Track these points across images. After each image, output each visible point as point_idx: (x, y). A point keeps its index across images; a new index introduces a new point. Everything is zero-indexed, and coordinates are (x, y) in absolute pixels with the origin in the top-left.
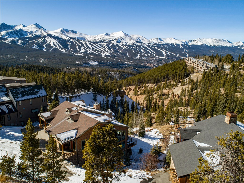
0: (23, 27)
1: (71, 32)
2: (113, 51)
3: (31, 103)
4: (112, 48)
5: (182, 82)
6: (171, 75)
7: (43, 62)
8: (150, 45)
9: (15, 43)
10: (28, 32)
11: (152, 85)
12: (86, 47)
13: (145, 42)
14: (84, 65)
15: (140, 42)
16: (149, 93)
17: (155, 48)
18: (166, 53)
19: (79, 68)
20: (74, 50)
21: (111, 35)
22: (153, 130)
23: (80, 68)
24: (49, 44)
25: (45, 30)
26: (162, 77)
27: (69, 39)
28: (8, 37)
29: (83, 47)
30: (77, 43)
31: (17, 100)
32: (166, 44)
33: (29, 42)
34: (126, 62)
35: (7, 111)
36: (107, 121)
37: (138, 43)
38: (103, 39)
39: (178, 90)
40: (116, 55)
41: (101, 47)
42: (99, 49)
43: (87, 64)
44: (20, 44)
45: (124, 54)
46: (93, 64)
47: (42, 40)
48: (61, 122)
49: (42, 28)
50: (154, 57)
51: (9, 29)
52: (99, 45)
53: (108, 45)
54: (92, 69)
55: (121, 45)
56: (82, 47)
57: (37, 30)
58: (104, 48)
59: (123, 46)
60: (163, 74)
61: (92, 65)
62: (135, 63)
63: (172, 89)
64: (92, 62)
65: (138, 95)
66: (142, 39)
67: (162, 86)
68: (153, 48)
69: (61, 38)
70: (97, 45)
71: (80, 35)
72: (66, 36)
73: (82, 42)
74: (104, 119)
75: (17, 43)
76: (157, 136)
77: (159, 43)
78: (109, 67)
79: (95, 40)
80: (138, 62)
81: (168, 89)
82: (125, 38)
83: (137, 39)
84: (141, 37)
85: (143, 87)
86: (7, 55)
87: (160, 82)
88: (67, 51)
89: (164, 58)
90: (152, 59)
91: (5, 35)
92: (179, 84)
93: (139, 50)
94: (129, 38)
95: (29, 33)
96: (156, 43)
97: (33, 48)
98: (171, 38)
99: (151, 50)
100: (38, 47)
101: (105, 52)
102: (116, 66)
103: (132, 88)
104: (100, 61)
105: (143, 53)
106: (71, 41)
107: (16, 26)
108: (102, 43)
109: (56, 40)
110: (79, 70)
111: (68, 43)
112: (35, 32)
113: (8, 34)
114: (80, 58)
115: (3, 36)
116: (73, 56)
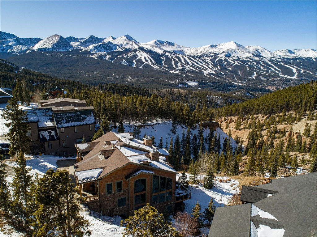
0: (113, 40)
1: (167, 44)
2: (219, 68)
3: (76, 130)
4: (218, 64)
5: (310, 115)
6: (294, 104)
7: (131, 80)
8: (273, 60)
9: (103, 58)
10: (117, 45)
11: (263, 117)
12: (184, 63)
13: (267, 55)
14: (180, 86)
15: (259, 55)
16: (256, 127)
17: (281, 63)
18: (298, 71)
19: (171, 90)
20: (169, 66)
21: (218, 47)
22: (229, 182)
23: (173, 90)
24: (141, 59)
25: (136, 42)
26: (279, 106)
27: (163, 52)
28: (96, 52)
29: (180, 63)
30: (173, 57)
31: (59, 126)
32: (299, 58)
33: (118, 57)
34: (236, 83)
35: (48, 138)
36: (143, 162)
37: (256, 57)
38: (207, 52)
39: (301, 127)
40: (223, 73)
41: (203, 62)
42: (201, 65)
43: (184, 84)
44: (108, 59)
45: (234, 71)
46: (191, 85)
47: (132, 55)
48: (92, 157)
49: (133, 40)
50: (278, 76)
51: (98, 42)
52: (201, 59)
53: (213, 61)
54: (187, 91)
55: (231, 60)
56: (179, 63)
57: (128, 42)
58: (208, 64)
59: (234, 61)
60: (280, 102)
61: (190, 86)
62: (249, 85)
63: (292, 124)
64: (190, 82)
65: (240, 130)
66: (262, 52)
67: (277, 119)
68: (279, 63)
69: (155, 52)
70: (199, 60)
71: (178, 47)
72: (161, 49)
73: (179, 56)
74: (140, 159)
75: (105, 58)
76: (232, 190)
77: (288, 57)
78: (212, 89)
79: (197, 54)
80: (254, 83)
81: (286, 123)
82: (238, 50)
83: (255, 52)
84: (260, 48)
85: (249, 119)
86: (94, 72)
87: (275, 112)
88: (160, 67)
89: (294, 79)
90: (275, 79)
91: (93, 49)
92: (305, 117)
93: (257, 67)
94: (243, 50)
95: (118, 46)
96: (284, 57)
97: (122, 64)
98: (308, 49)
99: (274, 66)
100: (127, 62)
101: (209, 69)
102: (222, 88)
103: (234, 120)
104: (201, 81)
105: (263, 70)
106: (165, 55)
107: (106, 38)
108: (206, 57)
109: (148, 54)
110: (171, 91)
111: (162, 58)
112: (125, 45)
113: (96, 48)
114: (175, 76)
115: (91, 50)
116: (167, 74)
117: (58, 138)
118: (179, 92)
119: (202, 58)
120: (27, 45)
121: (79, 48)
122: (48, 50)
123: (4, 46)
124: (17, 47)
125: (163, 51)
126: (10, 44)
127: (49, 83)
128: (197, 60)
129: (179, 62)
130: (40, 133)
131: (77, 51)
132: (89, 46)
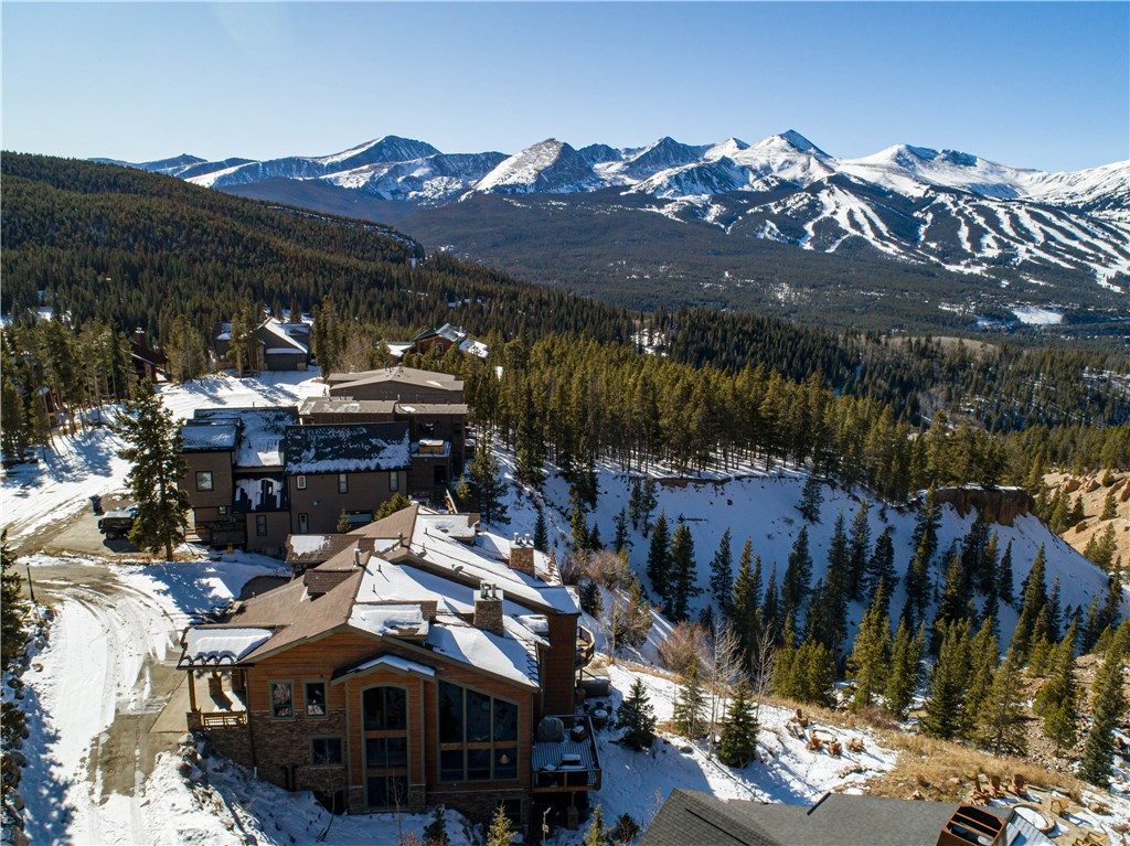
0: (737, 150)
1: (944, 160)
3: (343, 487)
7: (788, 297)
9: (696, 215)
10: (750, 168)
12: (1012, 234)
14: (983, 323)
20: (945, 247)
24: (834, 220)
25: (822, 156)
27: (927, 192)
28: (676, 194)
29: (994, 233)
30: (966, 212)
33: (750, 211)
36: (400, 630)
38: (1121, 189)
41: (1099, 232)
42: (1086, 244)
43: (1000, 318)
44: (714, 221)
46: (1032, 322)
47: (801, 203)
49: (812, 150)
51: (684, 161)
52: (1091, 220)
56: (987, 232)
57: (789, 158)
58: (1119, 237)
61: (1028, 326)
64: (1028, 311)
69: (891, 192)
70: (1080, 221)
71: (991, 172)
72: (916, 179)
73: (993, 206)
75: (703, 216)
79: (1071, 197)
86: (659, 263)
88: (908, 250)
91: (665, 185)
95: (754, 171)
97: (762, 237)
100: (782, 231)
101: (1121, 259)
104: (1077, 306)
106: (934, 202)
107: (713, 146)
108: (1113, 208)
109: (864, 200)
110: (926, 346)
111: (921, 216)
112: (780, 170)
113: (677, 183)
114: (966, 286)
115: (658, 189)
116: (933, 275)
117: (286, 506)
118: (963, 350)
119: (1095, 214)
120: (463, 175)
121: (619, 184)
122: (522, 191)
123: (400, 180)
124: (435, 182)
125: (925, 188)
126: (416, 174)
127: (498, 301)
128: (1070, 221)
129: (989, 230)
130: (238, 483)
131: (612, 193)
132: (653, 174)
